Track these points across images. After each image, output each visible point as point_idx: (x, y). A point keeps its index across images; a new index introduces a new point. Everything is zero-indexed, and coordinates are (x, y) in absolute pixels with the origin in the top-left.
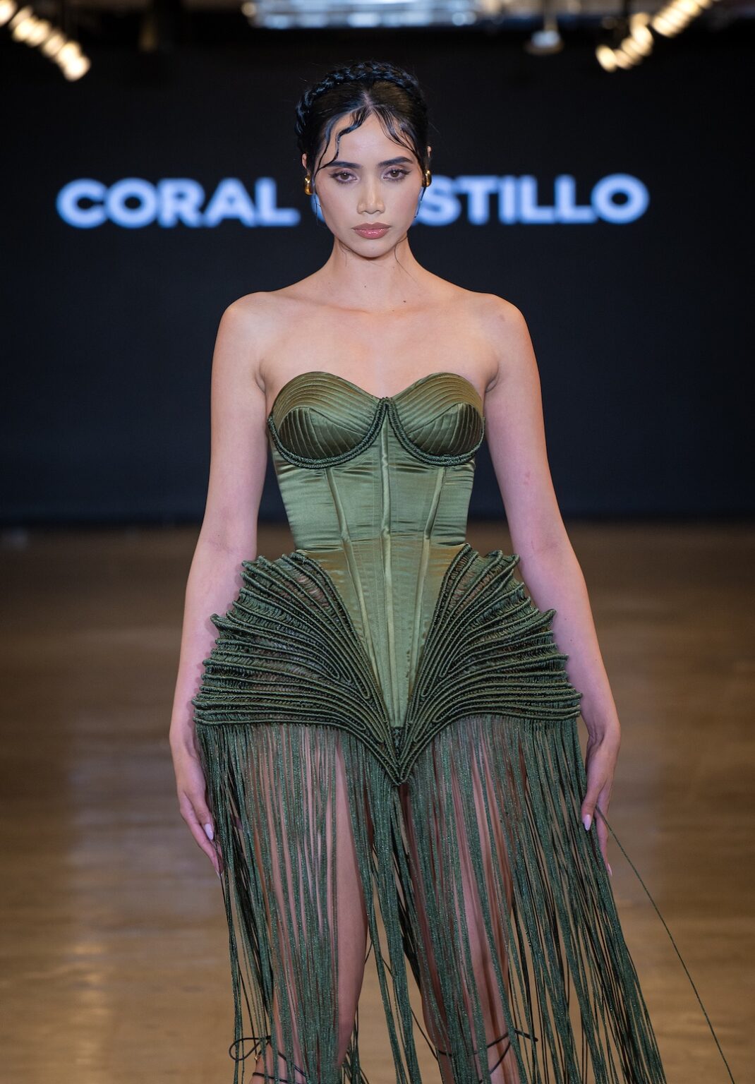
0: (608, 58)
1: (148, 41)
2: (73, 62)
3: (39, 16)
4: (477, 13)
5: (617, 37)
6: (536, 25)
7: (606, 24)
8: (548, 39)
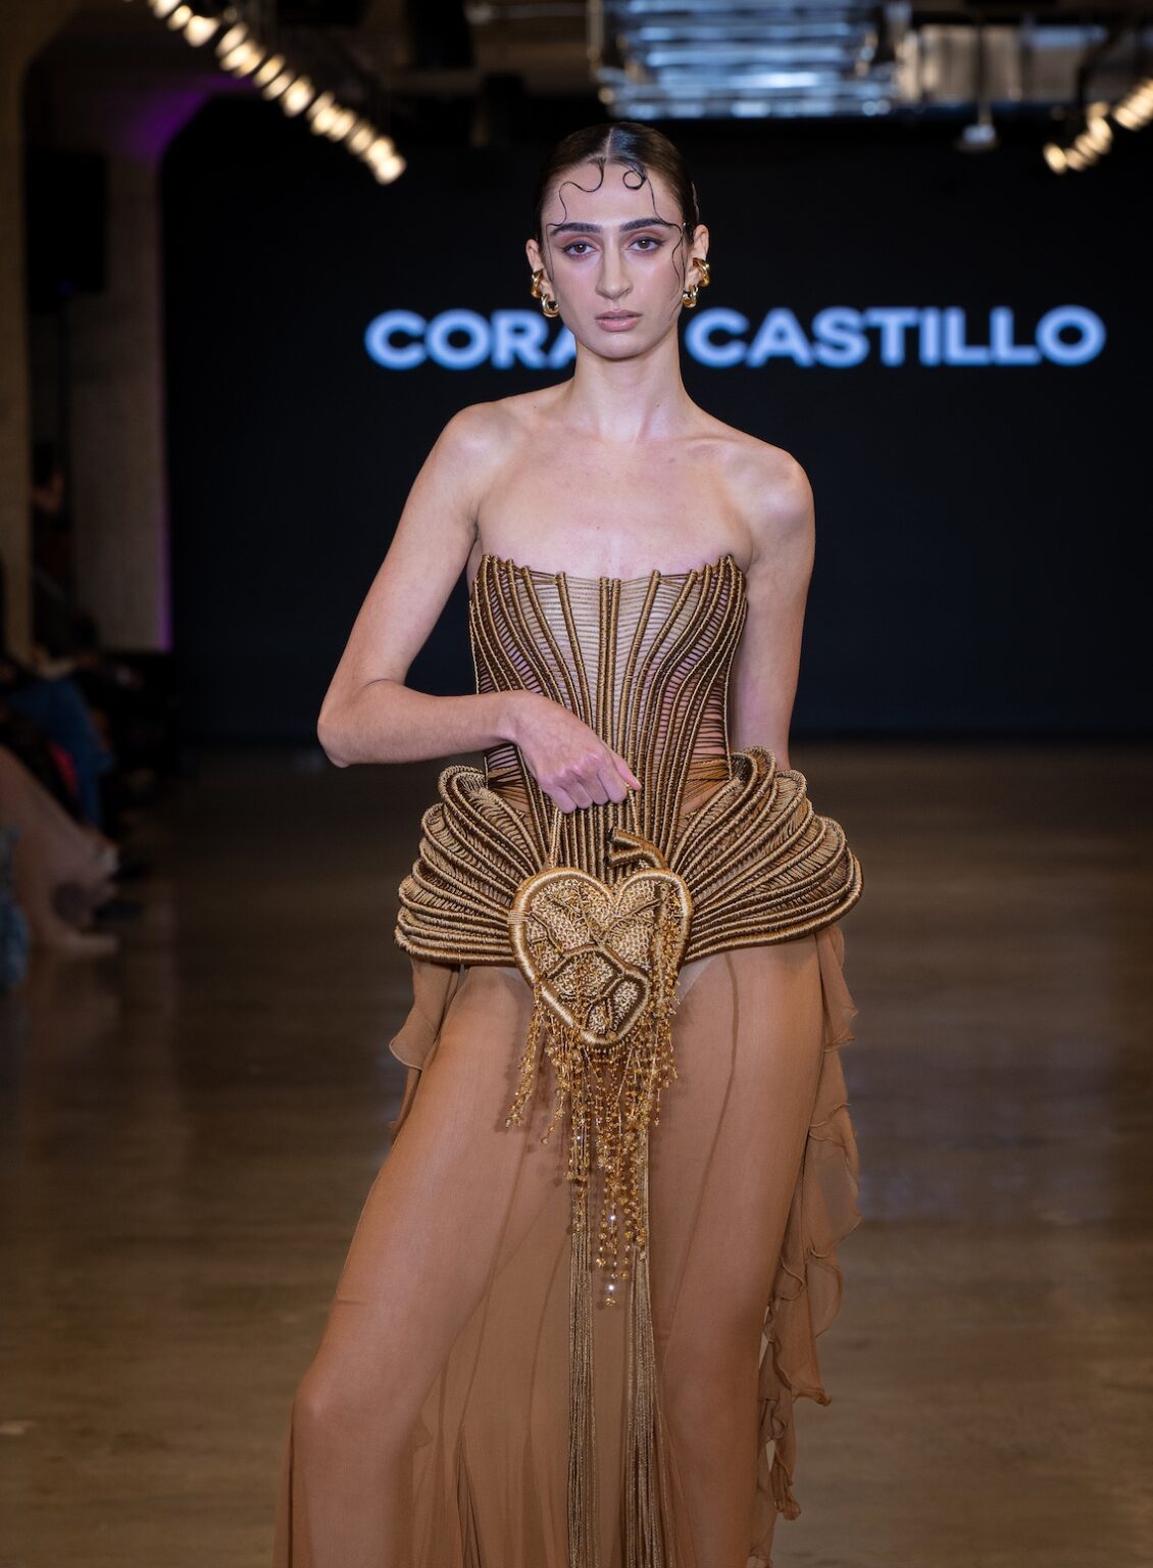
0: (1056, 158)
1: (479, 136)
2: (386, 163)
3: (341, 104)
4: (891, 100)
5: (1069, 131)
6: (967, 116)
7: (1057, 114)
8: (981, 134)
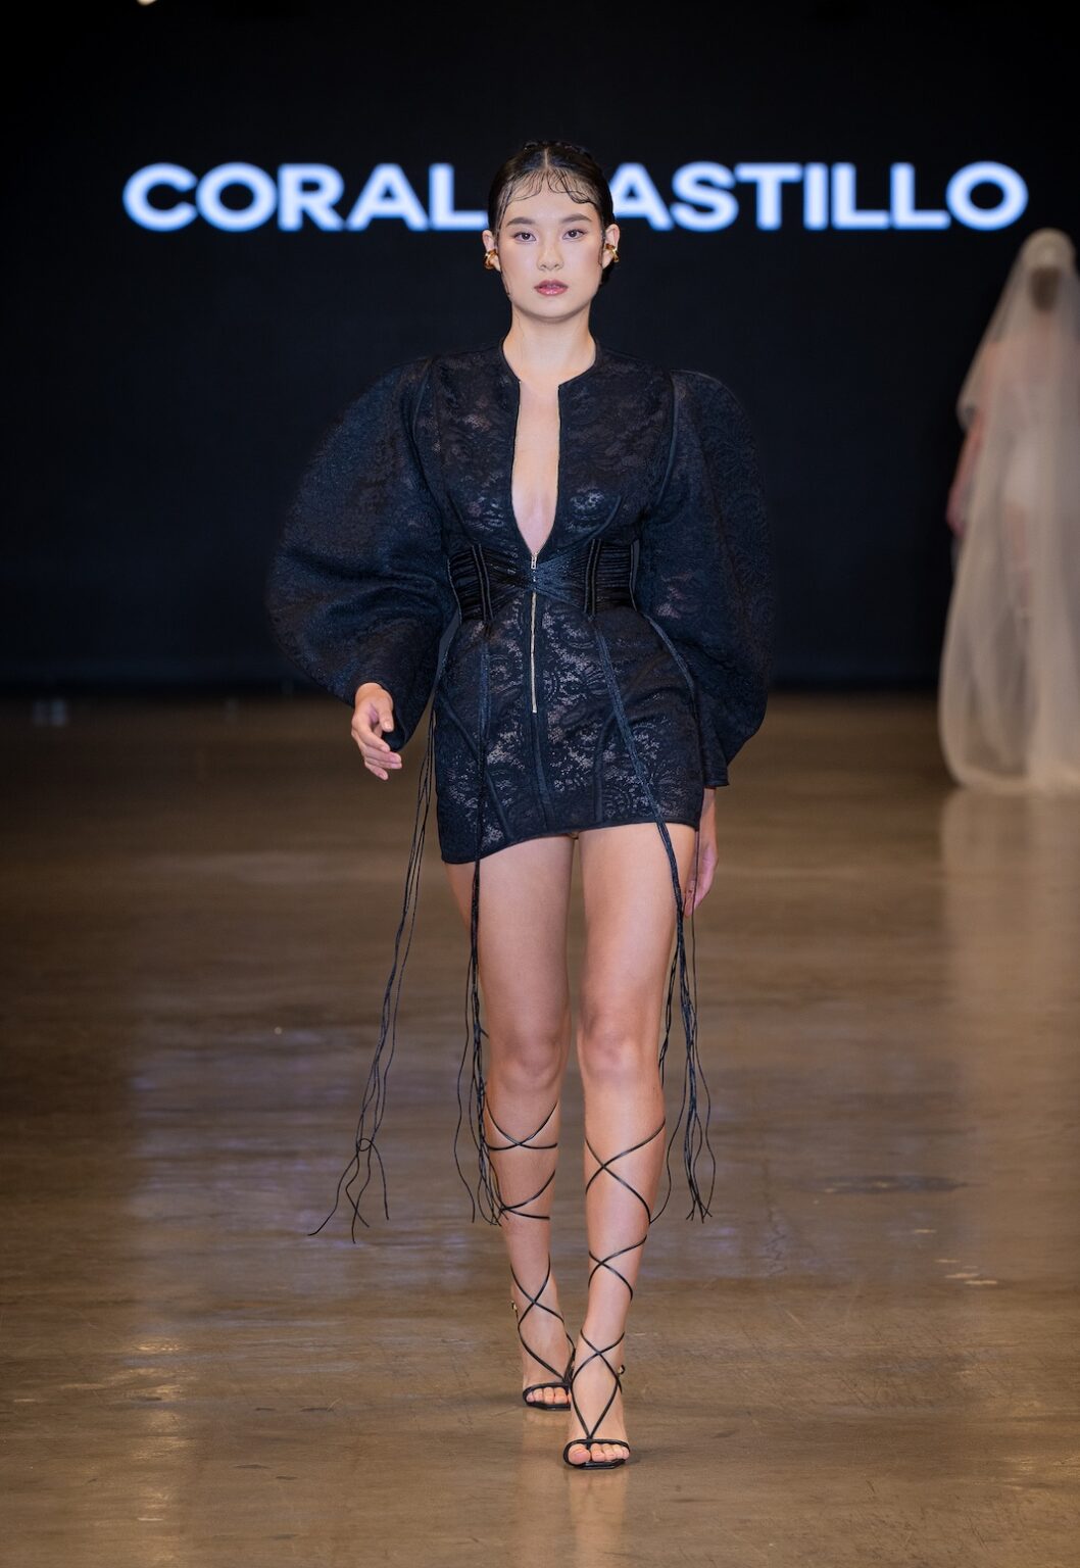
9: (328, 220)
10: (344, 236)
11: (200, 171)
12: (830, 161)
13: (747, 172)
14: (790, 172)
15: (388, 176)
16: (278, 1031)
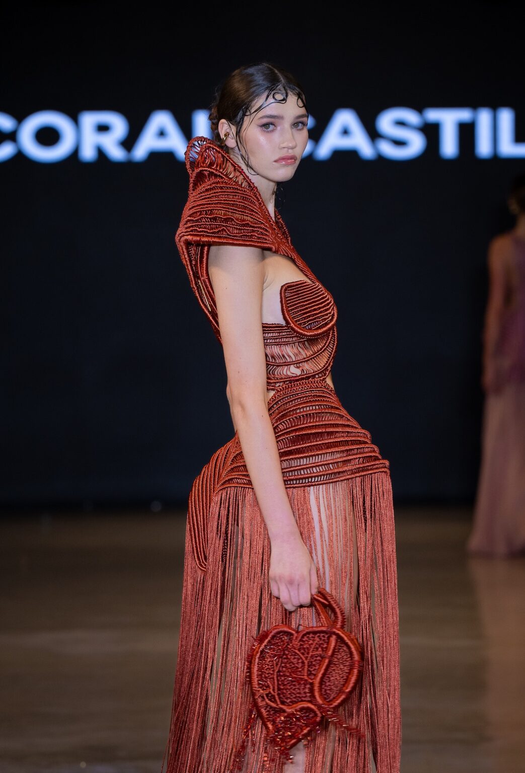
9: (116, 153)
10: (129, 166)
11: (20, 117)
12: (495, 106)
13: (433, 115)
14: (464, 115)
15: (162, 120)
16: (83, 765)
